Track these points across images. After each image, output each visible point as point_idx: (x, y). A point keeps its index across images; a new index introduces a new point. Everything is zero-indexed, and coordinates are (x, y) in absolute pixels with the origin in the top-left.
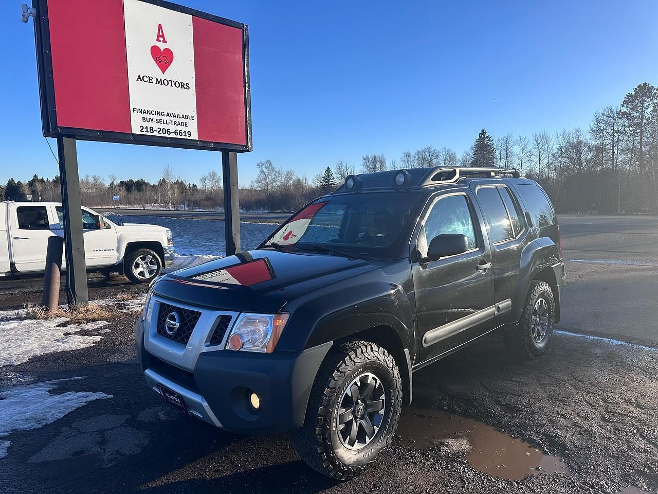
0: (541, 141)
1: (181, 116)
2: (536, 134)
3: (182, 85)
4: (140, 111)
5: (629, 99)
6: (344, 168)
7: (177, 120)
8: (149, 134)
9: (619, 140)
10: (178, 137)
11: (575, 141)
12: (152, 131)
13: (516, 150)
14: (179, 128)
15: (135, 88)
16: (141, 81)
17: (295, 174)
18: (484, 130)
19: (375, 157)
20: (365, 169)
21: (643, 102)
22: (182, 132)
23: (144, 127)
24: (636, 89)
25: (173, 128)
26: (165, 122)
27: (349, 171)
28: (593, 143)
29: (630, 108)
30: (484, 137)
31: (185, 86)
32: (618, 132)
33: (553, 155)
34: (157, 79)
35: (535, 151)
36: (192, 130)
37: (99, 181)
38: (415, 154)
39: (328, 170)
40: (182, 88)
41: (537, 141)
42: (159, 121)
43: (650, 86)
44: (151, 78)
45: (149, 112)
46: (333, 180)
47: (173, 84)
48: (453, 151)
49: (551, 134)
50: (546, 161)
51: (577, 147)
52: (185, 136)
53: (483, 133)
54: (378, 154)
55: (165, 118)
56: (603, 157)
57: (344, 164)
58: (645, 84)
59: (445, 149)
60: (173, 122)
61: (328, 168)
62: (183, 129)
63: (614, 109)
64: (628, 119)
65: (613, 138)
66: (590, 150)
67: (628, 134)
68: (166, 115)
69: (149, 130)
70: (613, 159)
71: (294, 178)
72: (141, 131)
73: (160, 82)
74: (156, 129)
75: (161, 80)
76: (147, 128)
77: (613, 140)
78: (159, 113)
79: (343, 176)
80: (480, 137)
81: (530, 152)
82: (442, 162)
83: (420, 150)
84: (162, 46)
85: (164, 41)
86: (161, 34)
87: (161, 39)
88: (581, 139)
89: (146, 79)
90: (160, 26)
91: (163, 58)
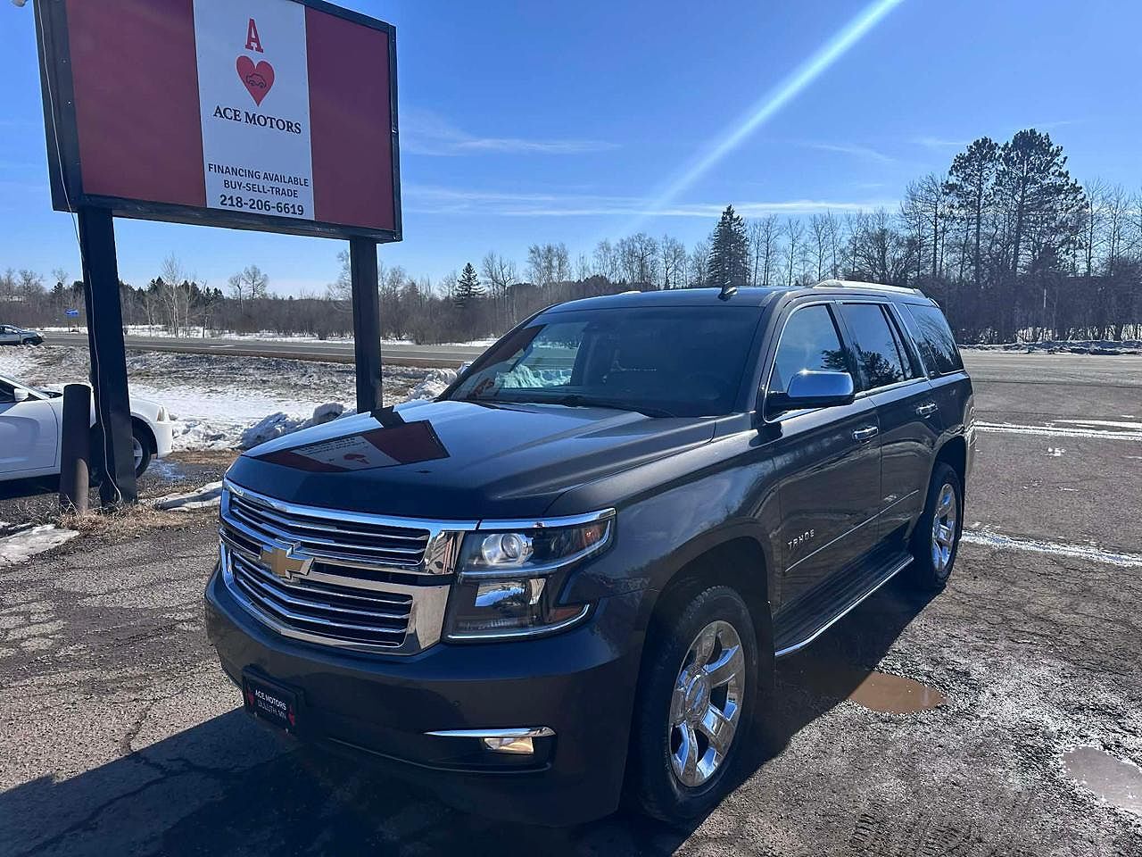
0: (823, 229)
1: (287, 180)
2: (815, 218)
3: (288, 126)
4: (219, 169)
5: (961, 164)
6: (497, 266)
7: (281, 186)
8: (236, 209)
9: (944, 230)
10: (283, 214)
11: (876, 229)
12: (239, 204)
13: (783, 242)
14: (284, 200)
15: (211, 129)
16: (221, 116)
17: (407, 274)
18: (731, 207)
19: (549, 250)
20: (533, 270)
21: (981, 168)
22: (289, 207)
23: (228, 198)
24: (971, 147)
25: (274, 200)
26: (261, 189)
27: (505, 271)
28: (905, 232)
29: (962, 178)
30: (731, 218)
31: (294, 128)
32: (942, 216)
33: (842, 251)
34: (247, 113)
35: (813, 244)
36: (306, 205)
37: (33, 282)
38: (618, 245)
39: (469, 269)
40: (288, 130)
41: (816, 228)
42: (252, 188)
43: (993, 142)
44: (237, 113)
45: (235, 172)
46: (476, 287)
47: (274, 124)
48: (680, 241)
49: (839, 216)
50: (830, 262)
51: (880, 239)
52: (294, 213)
53: (729, 212)
54: (555, 244)
55: (261, 182)
56: (919, 256)
57: (497, 260)
58: (985, 140)
59: (666, 237)
60: (274, 190)
61: (469, 264)
62: (290, 201)
63: (937, 178)
64: (958, 196)
66: (899, 244)
67: (959, 221)
68: (262, 177)
69: (235, 202)
70: (935, 261)
71: (405, 282)
72: (222, 203)
73: (252, 119)
74: (247, 201)
75: (254, 115)
76: (231, 197)
77: (936, 230)
78: (251, 174)
79: (495, 280)
80: (723, 218)
81: (804, 245)
82: (661, 260)
83: (625, 239)
84: (255, 58)
85: (260, 49)
86: (253, 37)
87: (254, 45)
88: (886, 227)
89: (229, 114)
90: (252, 23)
91: (258, 79)
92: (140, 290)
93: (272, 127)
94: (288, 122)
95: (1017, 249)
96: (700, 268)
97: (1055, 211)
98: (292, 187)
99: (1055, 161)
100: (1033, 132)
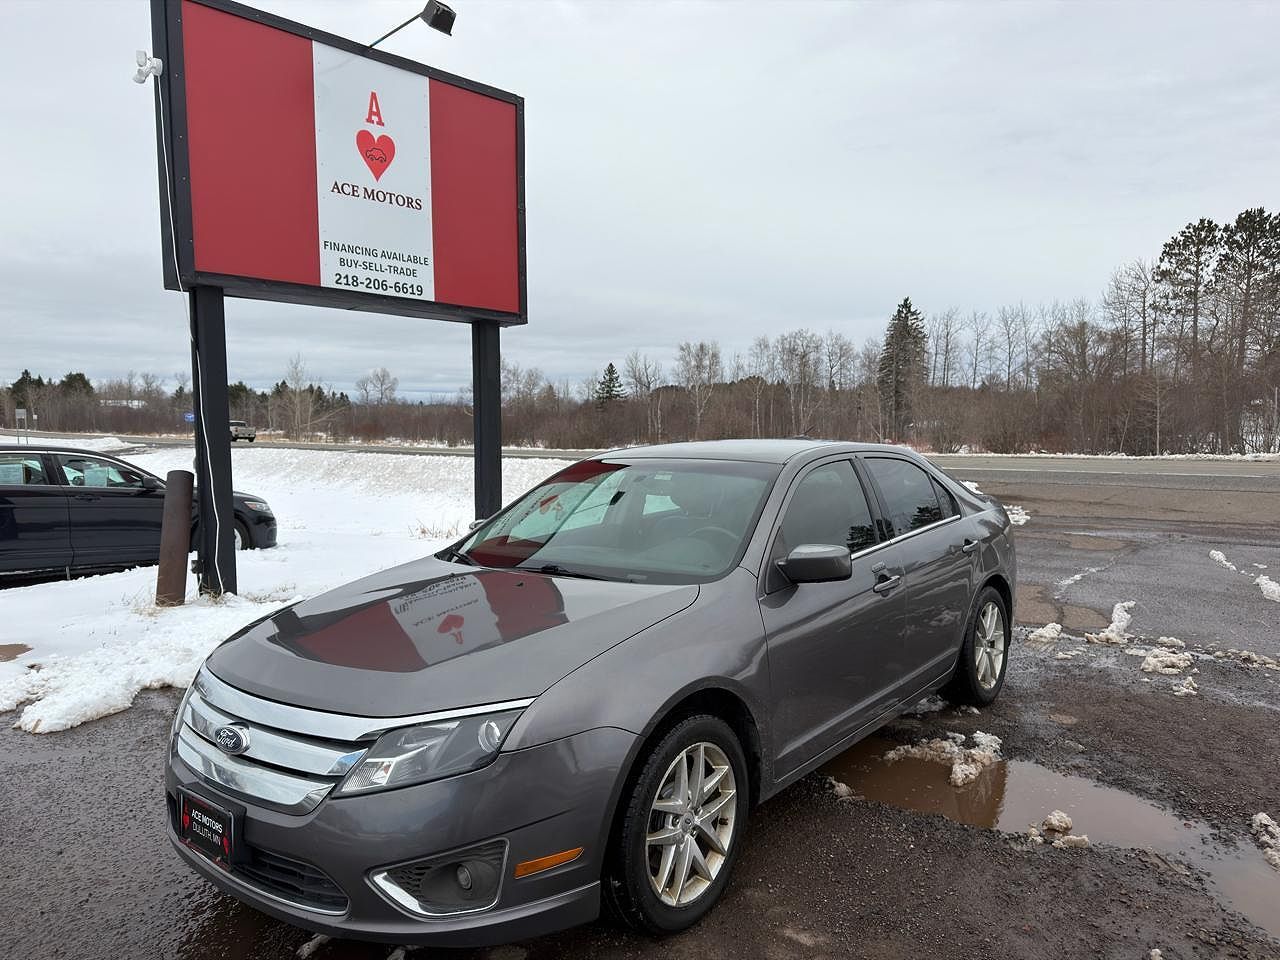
0: (1013, 322)
1: (405, 258)
2: (1004, 308)
3: (409, 202)
4: (335, 246)
6: (641, 366)
7: (399, 264)
8: (352, 288)
9: (1155, 323)
10: (401, 295)
11: (1076, 323)
12: (355, 284)
13: (966, 337)
15: (327, 204)
16: (340, 192)
17: (544, 376)
18: (908, 299)
19: (702, 346)
21: (1198, 253)
22: (408, 287)
23: (343, 276)
24: (1185, 230)
25: (391, 279)
26: (378, 268)
27: (650, 371)
28: (1109, 325)
29: (1176, 265)
30: (908, 312)
31: (414, 204)
33: (1035, 347)
34: (366, 189)
35: (1002, 340)
36: (425, 284)
37: (154, 384)
38: (777, 342)
39: (611, 370)
40: (408, 206)
41: (1006, 325)
42: (368, 266)
43: (1213, 224)
44: (355, 189)
45: (352, 250)
46: (619, 389)
47: (394, 198)
48: (846, 338)
49: (1032, 307)
50: (1021, 359)
51: (1080, 332)
52: (413, 293)
53: (906, 305)
54: (708, 342)
55: (378, 261)
56: (1125, 353)
57: (641, 358)
58: (1203, 221)
59: (831, 334)
60: (392, 269)
61: (611, 364)
63: (1146, 264)
64: (1173, 284)
66: (1102, 339)
67: (1174, 312)
68: (379, 256)
69: (350, 281)
70: (1144, 356)
71: (542, 384)
72: (337, 282)
73: (371, 195)
74: (363, 280)
75: (373, 191)
76: (347, 277)
77: (1144, 322)
78: (368, 252)
79: (639, 380)
80: (899, 312)
81: (992, 342)
82: (825, 358)
83: (786, 335)
84: (376, 132)
85: (380, 123)
86: (374, 110)
87: (375, 119)
88: (1086, 320)
89: (347, 189)
90: (374, 96)
91: (377, 153)
92: (263, 395)
93: (391, 203)
94: (408, 198)
95: (1243, 343)
96: (869, 367)
98: (411, 266)
100: (1261, 211)
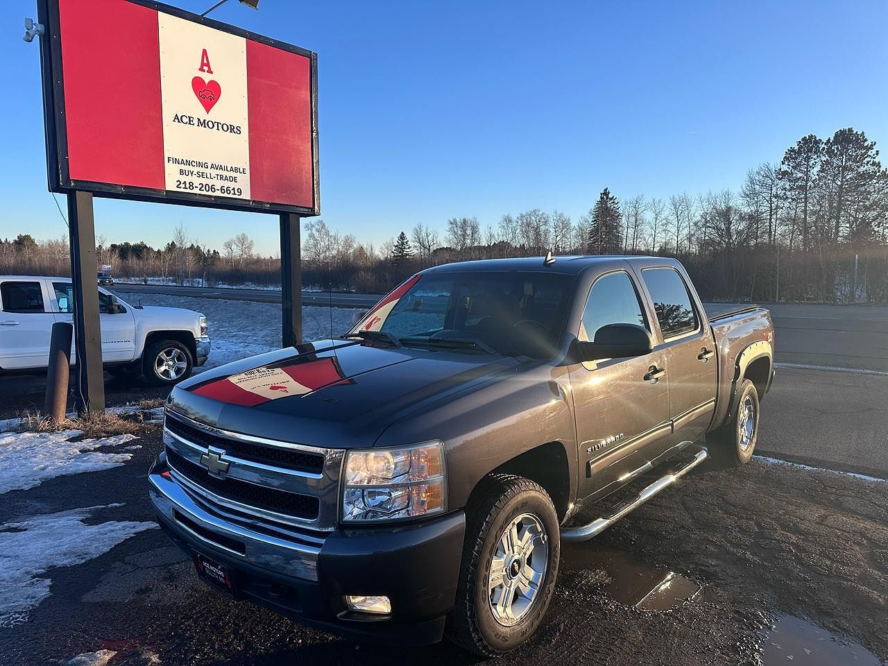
0: (680, 206)
1: (229, 169)
2: (673, 196)
3: (231, 129)
4: (176, 161)
5: (791, 155)
6: (424, 234)
7: (225, 173)
8: (188, 191)
9: (778, 207)
10: (225, 195)
11: (723, 207)
12: (191, 188)
13: (648, 216)
14: (226, 184)
15: (171, 131)
16: (179, 121)
17: (356, 240)
18: (607, 189)
19: (465, 221)
20: (451, 237)
21: (808, 159)
22: (231, 189)
23: (182, 182)
24: (800, 142)
25: (218, 184)
26: (209, 176)
27: (430, 238)
28: (746, 209)
29: (792, 167)
30: (607, 198)
31: (235, 130)
32: (776, 196)
33: (696, 224)
34: (199, 120)
35: (672, 218)
36: (243, 188)
38: (518, 218)
39: (402, 237)
40: (231, 132)
41: (675, 205)
42: (200, 175)
43: (817, 139)
44: (191, 119)
45: (189, 163)
46: (408, 250)
47: (220, 127)
48: (566, 215)
49: (693, 196)
50: (686, 231)
51: (726, 214)
52: (234, 194)
53: (606, 193)
54: (469, 217)
55: (208, 171)
56: (757, 228)
57: (424, 229)
58: (811, 137)
59: (556, 212)
60: (219, 177)
61: (402, 233)
62: (232, 185)
63: (772, 167)
64: (790, 181)
65: (771, 204)
66: (742, 218)
67: (790, 200)
68: (209, 167)
69: (188, 186)
70: (770, 232)
71: (355, 246)
72: (177, 187)
73: (203, 124)
74: (197, 185)
75: (205, 120)
76: (185, 182)
77: (771, 207)
78: (200, 165)
79: (422, 245)
80: (601, 198)
81: (666, 219)
82: (552, 230)
83: (524, 213)
84: (207, 78)
85: (210, 72)
86: (205, 61)
87: (206, 68)
88: (731, 205)
89: (185, 120)
90: (205, 52)
91: (208, 93)
93: (218, 129)
94: (231, 126)
95: (837, 222)
96: (582, 237)
97: (869, 193)
98: (233, 174)
99: (869, 153)
100: (850, 130)
